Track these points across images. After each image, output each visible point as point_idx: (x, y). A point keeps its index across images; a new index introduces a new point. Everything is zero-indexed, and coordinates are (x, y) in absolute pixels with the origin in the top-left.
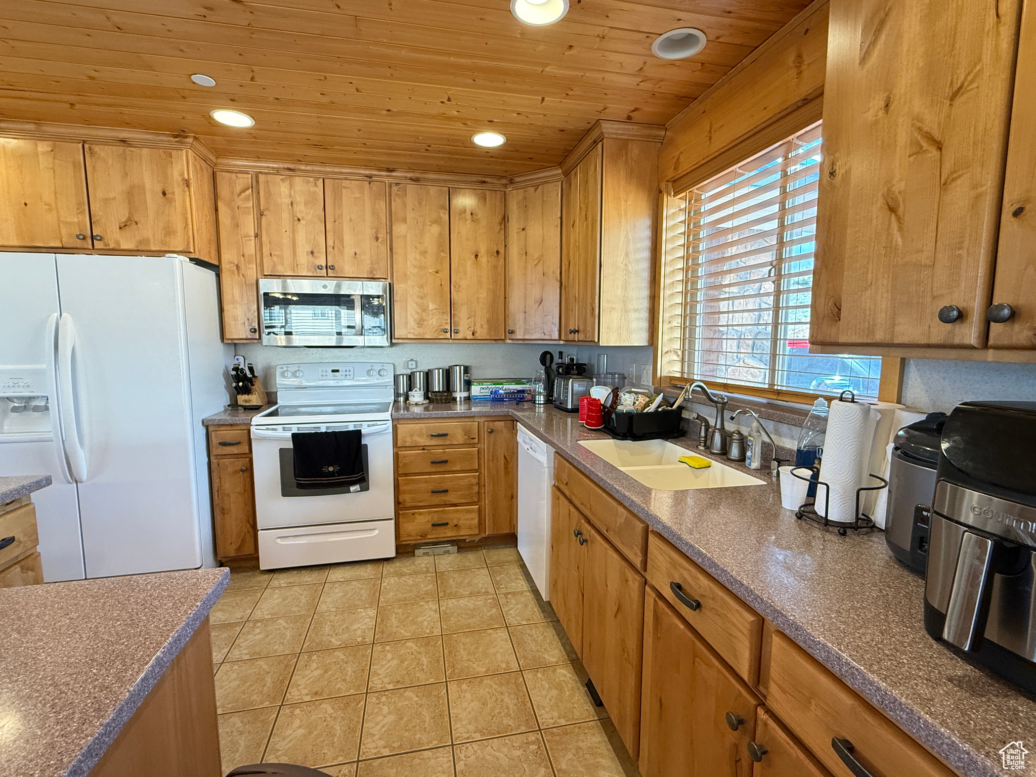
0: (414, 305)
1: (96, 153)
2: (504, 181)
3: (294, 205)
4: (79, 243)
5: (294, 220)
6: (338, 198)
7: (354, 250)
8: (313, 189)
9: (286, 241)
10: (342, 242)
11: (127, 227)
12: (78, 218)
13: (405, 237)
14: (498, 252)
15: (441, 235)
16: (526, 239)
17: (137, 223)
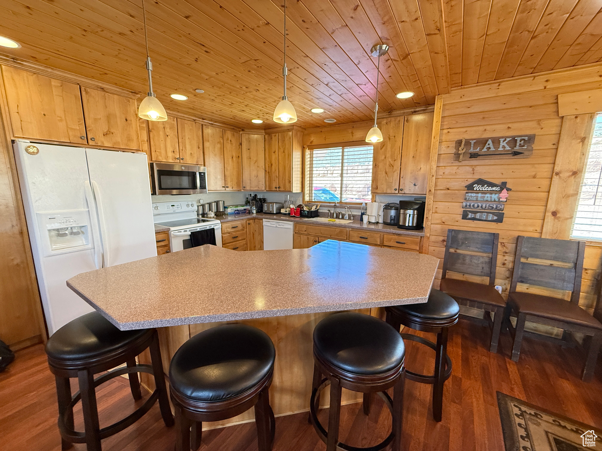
1: (88, 92)
3: (165, 128)
5: (166, 136)
6: (183, 128)
7: (190, 152)
8: (173, 122)
9: (162, 145)
10: (185, 148)
11: (107, 135)
12: (79, 127)
13: (209, 148)
14: (239, 157)
15: (221, 148)
16: (250, 153)
17: (112, 133)
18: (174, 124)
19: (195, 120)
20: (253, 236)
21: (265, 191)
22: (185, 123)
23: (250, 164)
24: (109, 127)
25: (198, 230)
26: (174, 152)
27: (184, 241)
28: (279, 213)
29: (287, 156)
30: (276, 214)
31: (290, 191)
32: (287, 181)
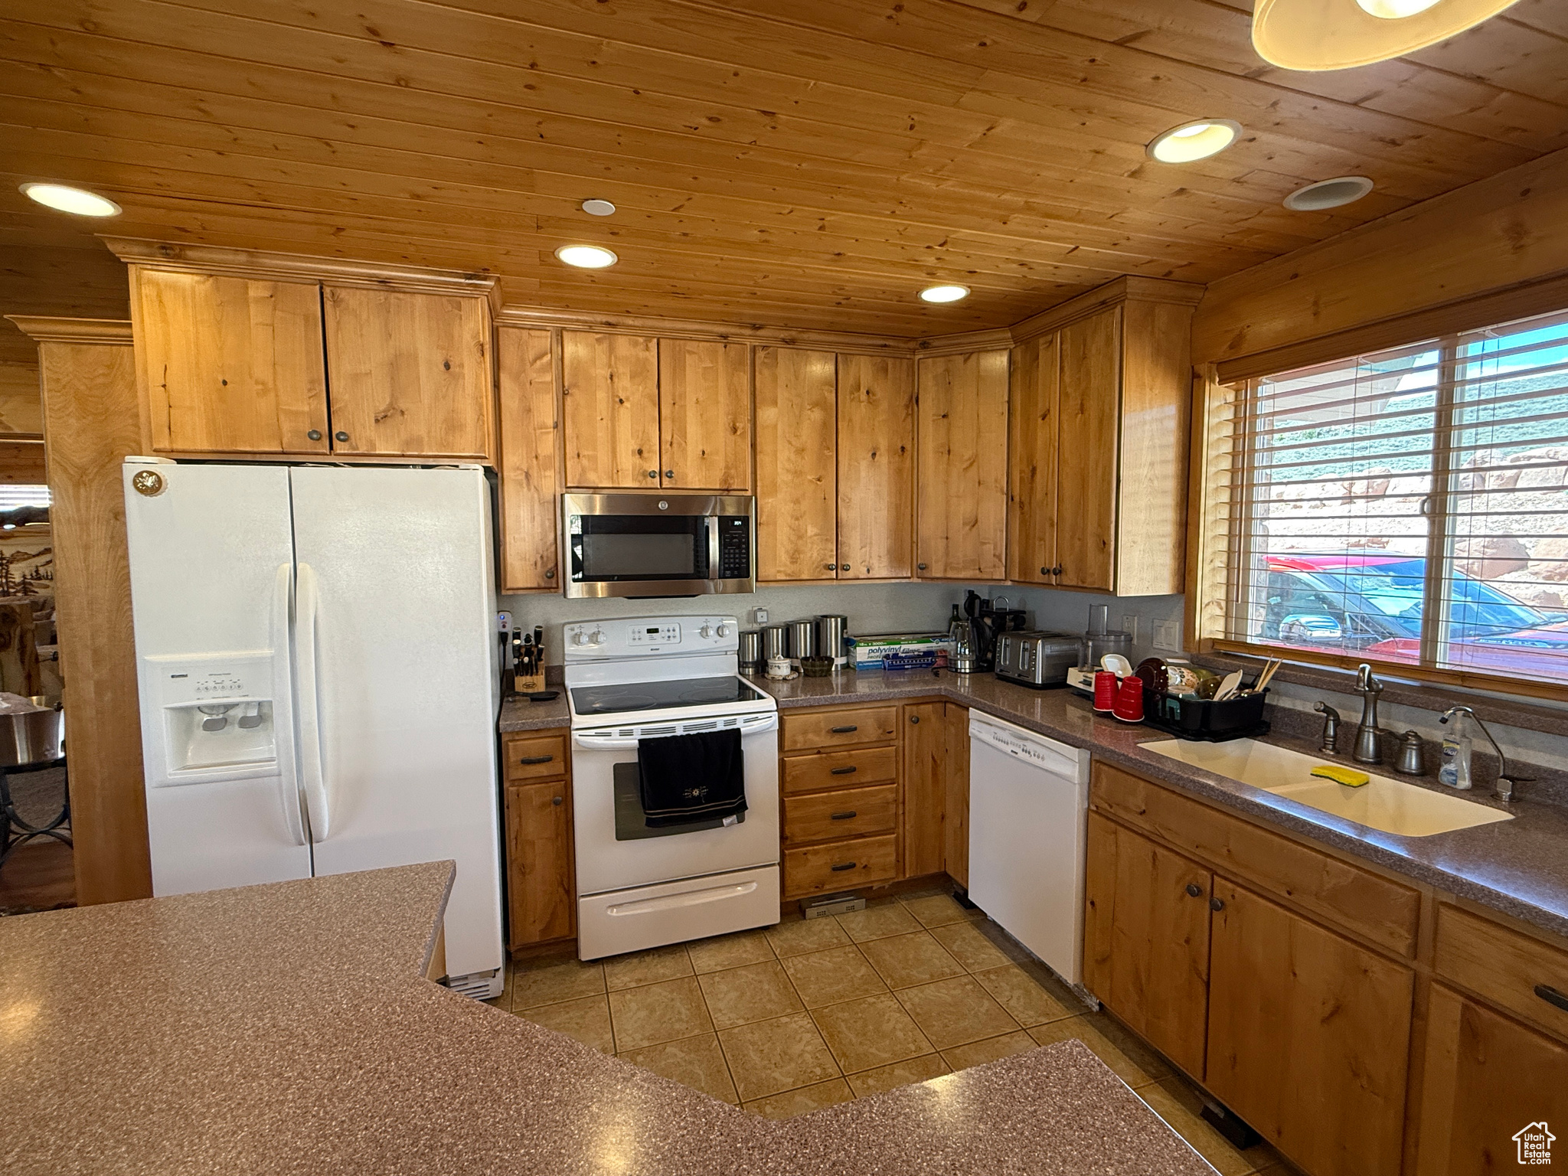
0: (786, 529)
1: (342, 300)
2: (912, 345)
3: (615, 379)
4: (308, 445)
5: (615, 402)
6: (679, 367)
7: (701, 448)
8: (642, 354)
9: (602, 435)
10: (684, 436)
11: (388, 420)
12: (309, 404)
13: (775, 427)
14: (903, 448)
15: (825, 424)
16: (949, 430)
17: (402, 413)
18: (647, 359)
19: (725, 337)
20: (935, 774)
21: (1009, 583)
22: (690, 352)
23: (948, 473)
24: (392, 396)
25: (680, 732)
26: (640, 452)
27: (618, 768)
28: (1056, 683)
29: (1093, 425)
30: (1045, 686)
31: (1105, 591)
32: (1091, 543)
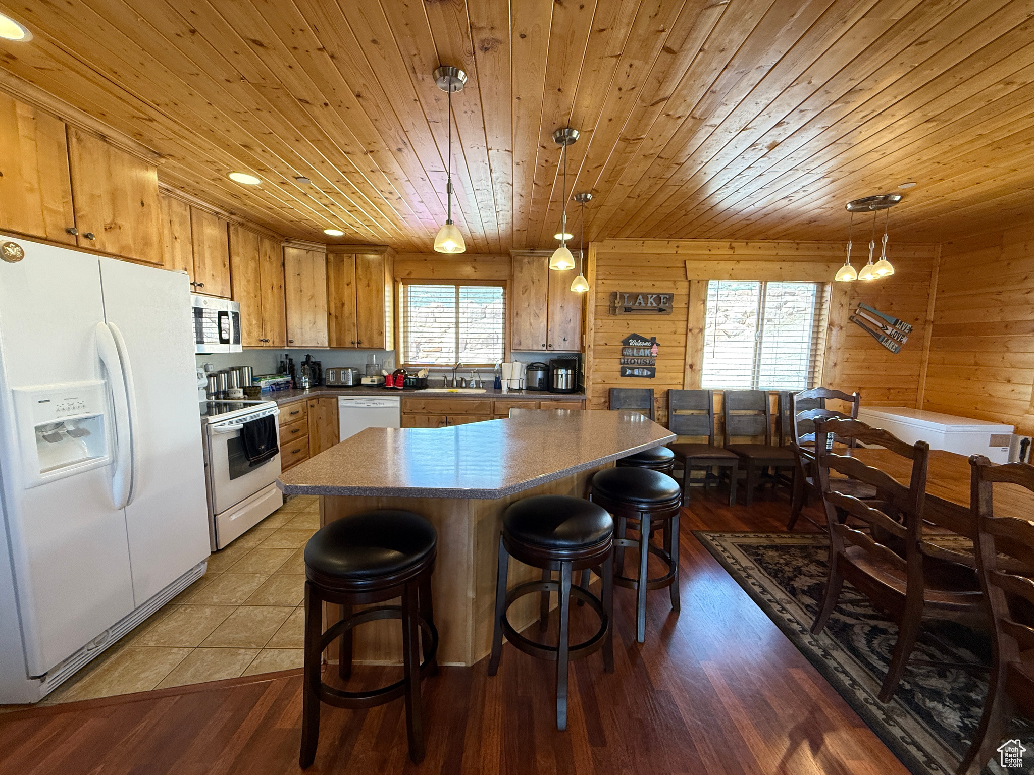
0: (246, 321)
1: (82, 140)
2: (282, 239)
3: (172, 224)
4: (64, 237)
5: (172, 238)
7: (211, 273)
8: (184, 213)
10: (204, 264)
11: (112, 230)
12: (62, 207)
13: (239, 267)
14: (281, 284)
15: (256, 269)
16: (301, 281)
17: (120, 228)
18: (186, 216)
19: (217, 213)
20: (317, 428)
21: (328, 348)
22: (204, 218)
23: (301, 300)
24: (114, 216)
26: (186, 269)
27: (229, 442)
29: (374, 292)
31: (382, 349)
32: (375, 333)
